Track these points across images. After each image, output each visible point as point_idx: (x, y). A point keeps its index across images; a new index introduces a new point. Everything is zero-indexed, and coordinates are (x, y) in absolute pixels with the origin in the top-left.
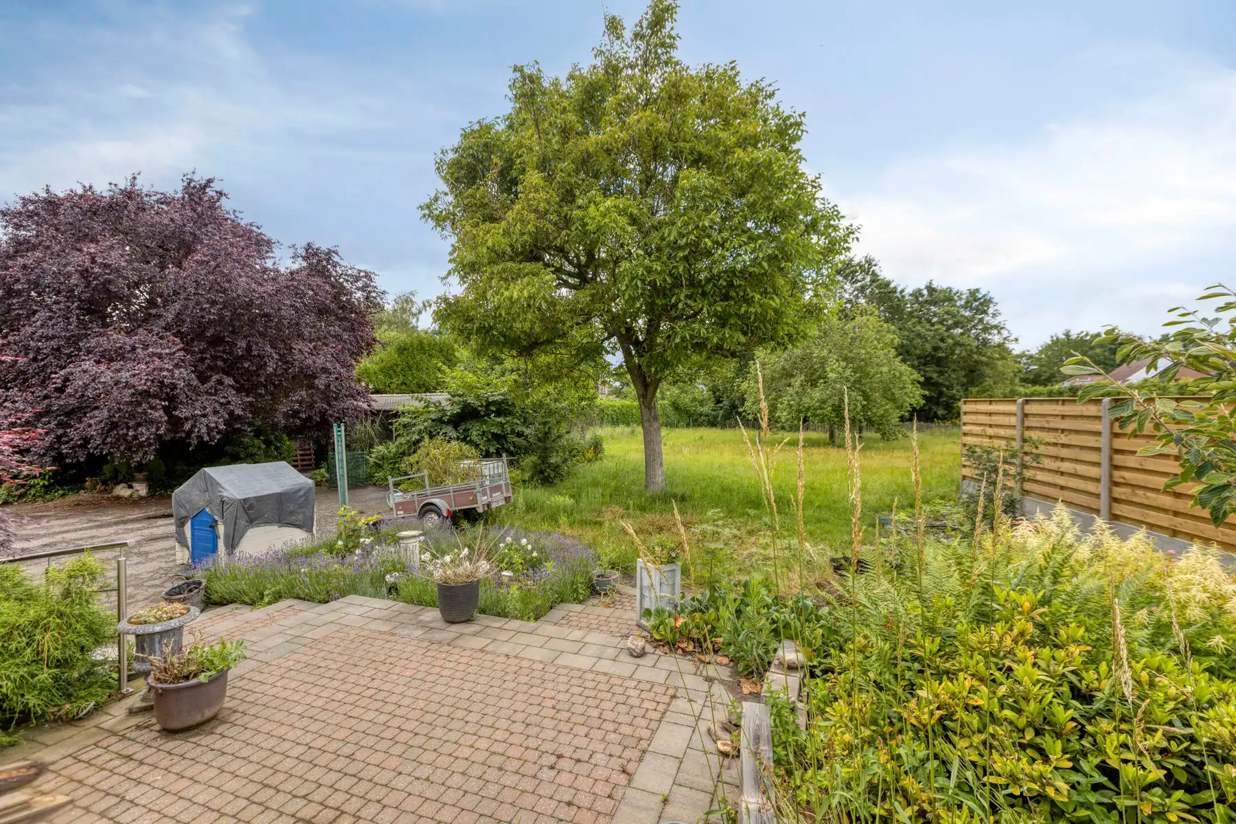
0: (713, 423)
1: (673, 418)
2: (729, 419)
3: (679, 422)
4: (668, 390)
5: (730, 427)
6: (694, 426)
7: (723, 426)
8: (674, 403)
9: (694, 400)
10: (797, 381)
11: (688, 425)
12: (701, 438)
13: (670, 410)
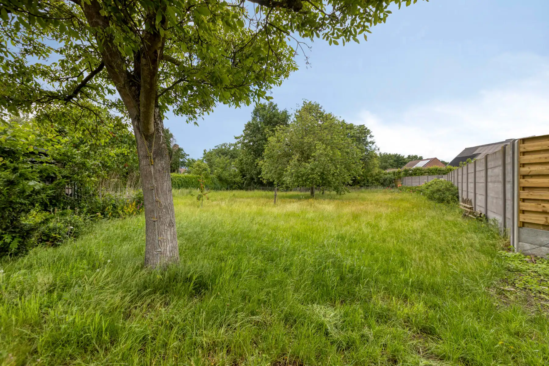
0: (241, 188)
1: (218, 185)
2: (249, 186)
3: (222, 187)
4: (216, 169)
5: (250, 190)
6: (230, 189)
7: (247, 190)
8: (219, 177)
9: (230, 175)
10: (296, 157)
11: (227, 189)
12: (234, 195)
13: (216, 180)
